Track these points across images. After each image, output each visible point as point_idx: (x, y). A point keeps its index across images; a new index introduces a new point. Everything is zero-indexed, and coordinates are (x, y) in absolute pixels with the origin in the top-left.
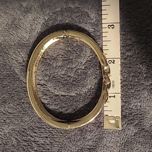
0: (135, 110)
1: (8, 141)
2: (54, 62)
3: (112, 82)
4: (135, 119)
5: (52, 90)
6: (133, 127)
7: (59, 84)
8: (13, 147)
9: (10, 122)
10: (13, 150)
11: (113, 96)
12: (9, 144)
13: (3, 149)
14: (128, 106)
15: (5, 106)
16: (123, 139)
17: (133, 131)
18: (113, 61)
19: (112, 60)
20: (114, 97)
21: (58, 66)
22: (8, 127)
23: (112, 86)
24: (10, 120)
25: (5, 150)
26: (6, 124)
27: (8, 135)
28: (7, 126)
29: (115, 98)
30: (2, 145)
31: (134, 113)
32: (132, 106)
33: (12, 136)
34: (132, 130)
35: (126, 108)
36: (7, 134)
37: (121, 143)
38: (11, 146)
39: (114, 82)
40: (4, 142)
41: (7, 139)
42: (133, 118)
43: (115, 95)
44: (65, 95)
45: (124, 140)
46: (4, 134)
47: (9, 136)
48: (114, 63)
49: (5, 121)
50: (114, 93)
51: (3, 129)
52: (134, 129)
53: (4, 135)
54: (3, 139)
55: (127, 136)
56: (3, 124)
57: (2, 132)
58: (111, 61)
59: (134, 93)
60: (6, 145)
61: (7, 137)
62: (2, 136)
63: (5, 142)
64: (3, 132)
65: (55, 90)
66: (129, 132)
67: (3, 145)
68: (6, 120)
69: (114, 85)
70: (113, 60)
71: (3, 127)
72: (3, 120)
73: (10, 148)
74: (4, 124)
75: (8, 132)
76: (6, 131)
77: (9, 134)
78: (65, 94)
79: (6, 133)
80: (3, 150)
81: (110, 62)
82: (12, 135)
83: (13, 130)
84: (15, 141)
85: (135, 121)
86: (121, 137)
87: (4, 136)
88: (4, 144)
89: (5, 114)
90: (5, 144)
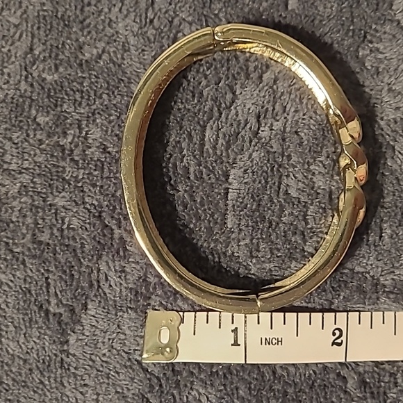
0: (187, 397)
1: (94, 33)
2: (325, 168)
3: (280, 340)
4: (161, 395)
5: (243, 161)
6: (137, 390)
7: (260, 183)
8: (75, 49)
9: (148, 38)
10: (68, 47)
11: (236, 340)
12: (83, 35)
13: (69, 17)
14: (197, 378)
15: (194, 24)
16: (103, 361)
17: (128, 389)
18: (339, 341)
19: (344, 338)
20: (233, 342)
21: (315, 180)
22: (133, 32)
23: (266, 339)
24: (155, 39)
25: (67, 23)
26: (143, 26)
27: (109, 31)
28: (135, 29)
29: (232, 345)
30: (82, 14)
31: (180, 395)
32: (197, 391)
33: (108, 43)
34: (131, 388)
35: (192, 373)
36: (112, 28)
37: (93, 357)
38: (77, 40)
39: (280, 343)
40: (88, 21)
41: (98, 28)
42: (165, 392)
43: (239, 345)
44: (227, 197)
45: (102, 366)
46: (114, 19)
47: (106, 35)
48: (333, 343)
49: (152, 21)
50: (247, 342)
51: (126, 16)
52: (133, 392)
53: (111, 20)
54: (97, 18)
55: (112, 373)
56: (141, 16)
57: (119, 13)
58: (341, 335)
59: (236, 395)
60: (80, 26)
61: (103, 30)
62: (106, 14)
63: (90, 23)
64: (117, 18)
65: (243, 170)
66: (124, 380)
67: (81, 18)
68: (154, 28)
69: (269, 344)
70: (342, 341)
71: (133, 18)
72: (152, 17)
73: (71, 40)
74: (141, 20)
75: (117, 32)
76: (120, 25)
77: (113, 35)
78: (229, 198)
79: (114, 25)
80: (66, 17)
81: (337, 332)
82: (111, 45)
83: (123, 46)
84: (92, 55)
85: (155, 396)
86: (109, 357)
87: (107, 21)
88: (84, 20)
89: (171, 22)
90: (85, 23)
